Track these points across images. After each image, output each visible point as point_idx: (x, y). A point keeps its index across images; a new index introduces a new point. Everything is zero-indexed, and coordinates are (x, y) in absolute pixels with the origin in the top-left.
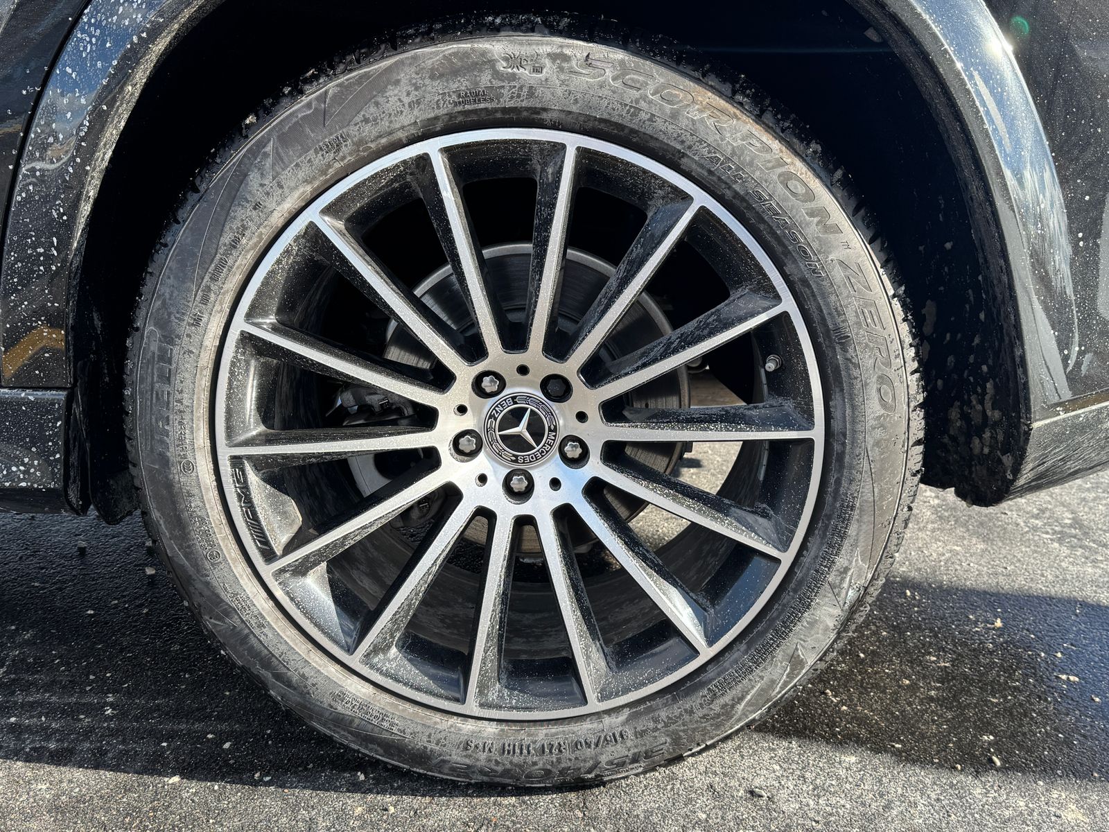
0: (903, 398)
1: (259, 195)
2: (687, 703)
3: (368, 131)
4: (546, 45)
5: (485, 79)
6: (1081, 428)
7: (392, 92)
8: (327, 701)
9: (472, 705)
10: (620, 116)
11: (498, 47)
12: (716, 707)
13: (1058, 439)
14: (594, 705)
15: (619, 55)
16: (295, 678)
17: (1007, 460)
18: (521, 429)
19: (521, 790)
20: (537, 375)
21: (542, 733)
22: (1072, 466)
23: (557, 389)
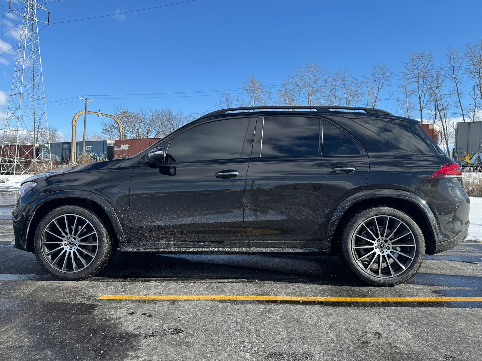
0: (423, 241)
1: (358, 222)
2: (403, 275)
3: (369, 216)
4: (386, 208)
5: (380, 211)
6: (441, 245)
7: (371, 212)
8: (364, 275)
9: (379, 276)
10: (393, 214)
11: (381, 208)
12: (407, 275)
13: (439, 246)
14: (393, 276)
15: (393, 209)
16: (360, 272)
17: (434, 249)
18: (382, 246)
19: (385, 286)
20: (384, 240)
21: (387, 279)
22: (441, 250)
23: (386, 241)
